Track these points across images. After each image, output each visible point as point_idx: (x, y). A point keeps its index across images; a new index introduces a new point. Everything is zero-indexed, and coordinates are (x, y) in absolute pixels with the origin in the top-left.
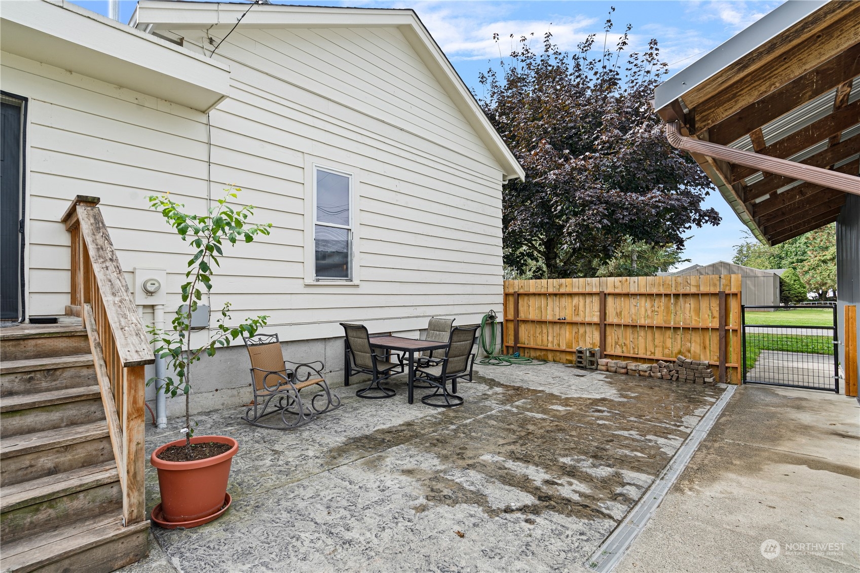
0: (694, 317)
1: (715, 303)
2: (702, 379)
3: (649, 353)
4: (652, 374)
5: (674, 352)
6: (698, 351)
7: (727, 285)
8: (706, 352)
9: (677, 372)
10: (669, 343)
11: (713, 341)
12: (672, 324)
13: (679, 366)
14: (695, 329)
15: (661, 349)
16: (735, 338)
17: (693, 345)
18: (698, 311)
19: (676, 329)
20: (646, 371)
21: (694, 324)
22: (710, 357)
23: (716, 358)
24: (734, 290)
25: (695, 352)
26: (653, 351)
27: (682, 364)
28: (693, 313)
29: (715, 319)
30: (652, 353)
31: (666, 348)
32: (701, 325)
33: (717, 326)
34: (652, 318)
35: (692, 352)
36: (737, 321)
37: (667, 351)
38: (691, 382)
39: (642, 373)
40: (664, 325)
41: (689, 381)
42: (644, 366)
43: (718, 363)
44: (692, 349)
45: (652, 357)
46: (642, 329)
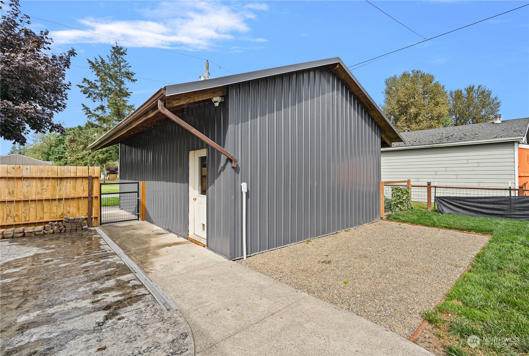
0: (72, 192)
1: (86, 183)
2: (81, 227)
3: (38, 218)
4: (45, 232)
5: (58, 215)
6: (75, 212)
7: (92, 172)
8: (79, 211)
9: (65, 227)
10: (54, 210)
11: (84, 205)
12: (57, 197)
13: (66, 222)
14: (73, 199)
15: (48, 214)
16: (96, 201)
17: (72, 208)
18: (74, 188)
19: (60, 200)
20: (41, 231)
21: (72, 196)
22: (82, 215)
23: (85, 214)
24: (96, 175)
25: (72, 213)
26: (42, 216)
27: (68, 221)
28: (72, 189)
29: (85, 192)
30: (41, 218)
31: (52, 213)
32: (76, 196)
33: (87, 195)
34: (42, 194)
35: (71, 212)
36: (98, 192)
37: (53, 215)
38: (74, 230)
39: (37, 233)
40: (51, 198)
41: (73, 231)
42: (40, 228)
43: (87, 217)
44: (71, 211)
45: (41, 221)
46: (33, 202)
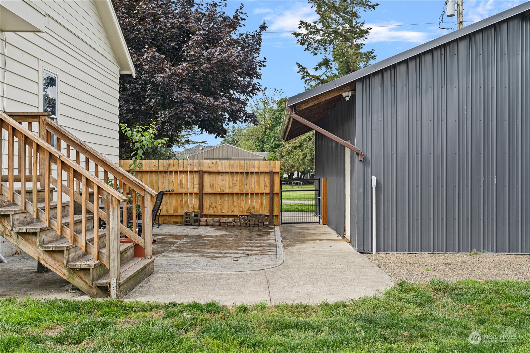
0: (257, 187)
1: (267, 178)
2: (262, 223)
3: (230, 211)
4: (235, 224)
5: (245, 209)
6: (258, 208)
7: (273, 167)
8: (262, 208)
9: (249, 220)
10: (242, 204)
11: (266, 201)
12: (244, 192)
13: (251, 217)
14: (257, 194)
15: (238, 208)
16: (277, 198)
17: (256, 204)
18: (258, 183)
19: (247, 194)
20: (232, 223)
21: (256, 191)
22: (265, 211)
23: (267, 211)
24: (277, 170)
25: (257, 208)
26: (233, 210)
27: (252, 216)
28: (256, 184)
29: (267, 188)
31: (241, 207)
32: (260, 191)
33: (269, 191)
34: (233, 188)
35: (255, 208)
36: (278, 189)
37: (241, 209)
38: (257, 226)
39: (229, 224)
40: (239, 192)
41: (256, 226)
42: (231, 219)
43: (269, 214)
44: (256, 207)
45: (232, 214)
46: (227, 195)
